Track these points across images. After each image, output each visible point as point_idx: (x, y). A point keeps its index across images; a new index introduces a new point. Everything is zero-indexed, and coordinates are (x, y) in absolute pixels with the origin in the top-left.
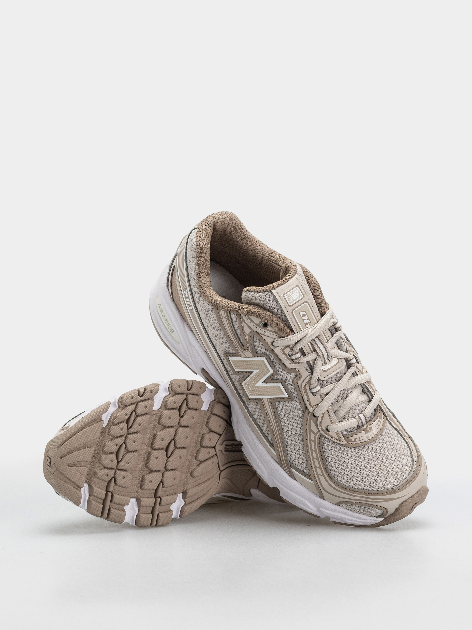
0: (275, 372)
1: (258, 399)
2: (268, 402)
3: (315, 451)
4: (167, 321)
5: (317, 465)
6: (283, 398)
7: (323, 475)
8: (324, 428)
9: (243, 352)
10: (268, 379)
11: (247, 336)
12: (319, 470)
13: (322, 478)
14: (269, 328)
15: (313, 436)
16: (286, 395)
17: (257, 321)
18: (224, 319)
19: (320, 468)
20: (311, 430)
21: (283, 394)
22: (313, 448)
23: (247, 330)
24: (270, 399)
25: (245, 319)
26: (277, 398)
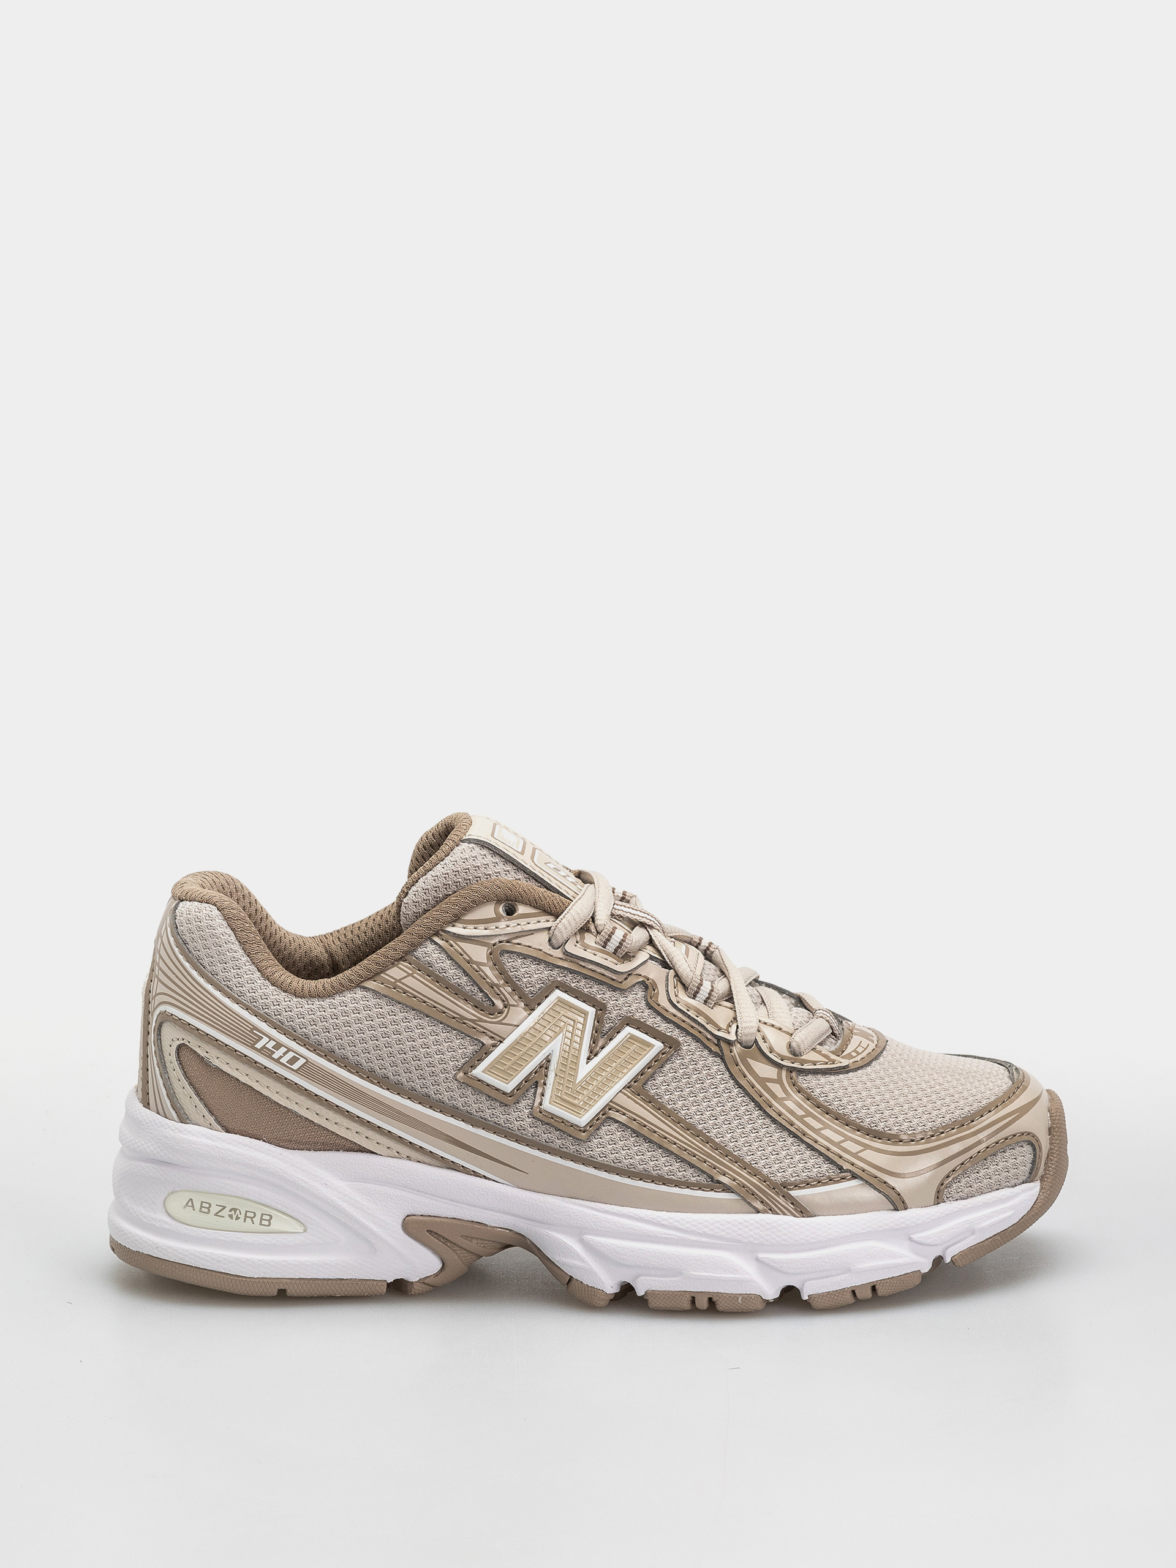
0: (601, 1007)
1: (603, 1112)
2: (629, 1097)
3: (809, 1114)
4: (238, 1212)
5: (837, 1138)
6: (656, 1059)
7: (866, 1147)
8: (787, 1054)
9: (500, 1023)
10: (594, 1041)
11: (488, 971)
12: (848, 1145)
13: (868, 1155)
14: (521, 909)
15: (776, 1088)
16: (658, 1045)
17: (488, 911)
18: (410, 981)
19: (847, 1138)
20: (763, 1081)
21: (650, 1046)
22: (800, 1113)
23: (480, 954)
24: (628, 1087)
25: (458, 929)
26: (642, 1073)
